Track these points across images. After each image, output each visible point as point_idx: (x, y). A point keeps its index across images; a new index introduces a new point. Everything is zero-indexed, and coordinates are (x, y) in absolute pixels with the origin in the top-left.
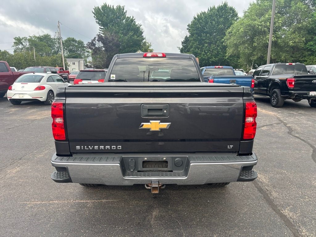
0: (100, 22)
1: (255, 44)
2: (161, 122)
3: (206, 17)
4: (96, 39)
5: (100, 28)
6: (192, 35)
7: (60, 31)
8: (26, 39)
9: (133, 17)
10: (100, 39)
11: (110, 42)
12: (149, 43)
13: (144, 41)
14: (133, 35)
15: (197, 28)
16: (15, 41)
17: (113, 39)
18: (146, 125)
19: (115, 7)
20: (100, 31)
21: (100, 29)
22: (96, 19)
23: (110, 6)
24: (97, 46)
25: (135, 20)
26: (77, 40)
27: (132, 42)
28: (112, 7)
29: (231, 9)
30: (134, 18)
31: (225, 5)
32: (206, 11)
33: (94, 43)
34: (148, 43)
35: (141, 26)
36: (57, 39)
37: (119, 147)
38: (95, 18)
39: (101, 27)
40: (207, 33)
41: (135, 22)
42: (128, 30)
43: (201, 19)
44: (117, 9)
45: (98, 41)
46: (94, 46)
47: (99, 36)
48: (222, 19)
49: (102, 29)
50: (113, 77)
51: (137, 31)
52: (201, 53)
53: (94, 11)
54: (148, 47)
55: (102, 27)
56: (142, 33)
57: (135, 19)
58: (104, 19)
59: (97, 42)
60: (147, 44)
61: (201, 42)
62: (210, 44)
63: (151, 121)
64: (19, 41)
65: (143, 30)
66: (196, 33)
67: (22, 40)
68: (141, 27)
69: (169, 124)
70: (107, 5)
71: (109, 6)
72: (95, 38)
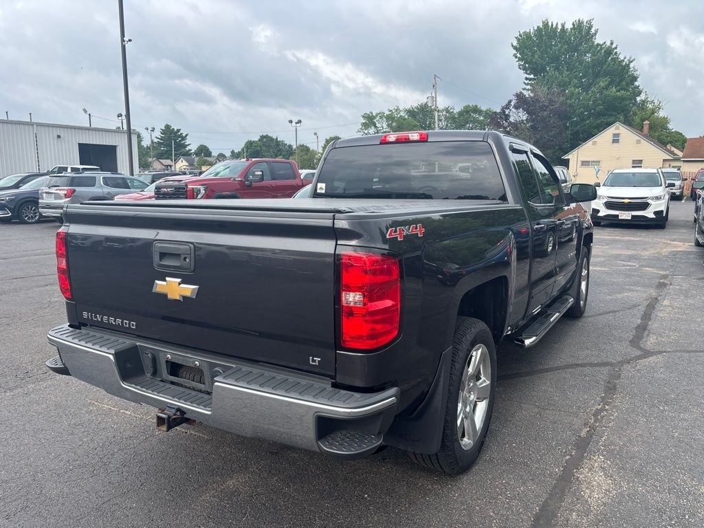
0: (527, 65)
2: (183, 282)
4: (513, 103)
5: (526, 79)
7: (436, 95)
8: (381, 115)
9: (612, 44)
10: (521, 101)
11: (543, 108)
12: (656, 101)
13: (643, 97)
14: (606, 88)
16: (364, 121)
17: (551, 101)
18: (160, 286)
19: (569, 26)
20: (524, 86)
21: (526, 82)
22: (520, 60)
23: (554, 26)
24: (512, 119)
25: (618, 50)
26: (484, 108)
27: (604, 103)
28: (560, 27)
30: (614, 46)
33: (507, 113)
34: (652, 102)
35: (632, 62)
36: (443, 110)
37: (133, 325)
38: (516, 57)
39: (528, 76)
41: (616, 53)
42: (597, 75)
44: (571, 29)
45: (516, 107)
46: (506, 121)
47: (520, 97)
49: (530, 79)
50: (321, 188)
51: (622, 75)
53: (515, 43)
54: (653, 113)
55: (532, 76)
56: (635, 79)
57: (616, 48)
58: (536, 56)
59: (513, 110)
60: (650, 106)
63: (167, 279)
64: (370, 120)
65: (638, 73)
67: (375, 118)
68: (632, 65)
69: (195, 288)
70: (550, 24)
71: (552, 25)
72: (510, 102)
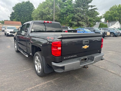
1: (44, 18)
2: (87, 45)
3: (21, 5)
6: (16, 12)
15: (18, 9)
29: (31, 3)
31: (29, 2)
32: (21, 3)
40: (22, 12)
43: (19, 5)
48: (28, 7)
52: (20, 20)
61: (20, 15)
62: (24, 16)
66: (18, 11)
